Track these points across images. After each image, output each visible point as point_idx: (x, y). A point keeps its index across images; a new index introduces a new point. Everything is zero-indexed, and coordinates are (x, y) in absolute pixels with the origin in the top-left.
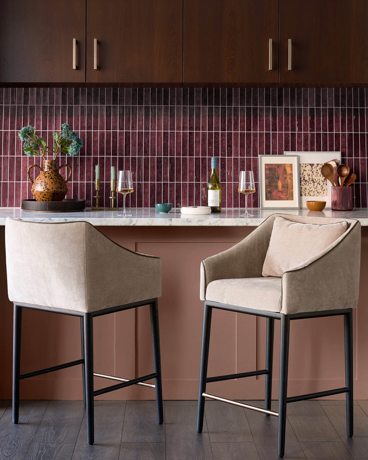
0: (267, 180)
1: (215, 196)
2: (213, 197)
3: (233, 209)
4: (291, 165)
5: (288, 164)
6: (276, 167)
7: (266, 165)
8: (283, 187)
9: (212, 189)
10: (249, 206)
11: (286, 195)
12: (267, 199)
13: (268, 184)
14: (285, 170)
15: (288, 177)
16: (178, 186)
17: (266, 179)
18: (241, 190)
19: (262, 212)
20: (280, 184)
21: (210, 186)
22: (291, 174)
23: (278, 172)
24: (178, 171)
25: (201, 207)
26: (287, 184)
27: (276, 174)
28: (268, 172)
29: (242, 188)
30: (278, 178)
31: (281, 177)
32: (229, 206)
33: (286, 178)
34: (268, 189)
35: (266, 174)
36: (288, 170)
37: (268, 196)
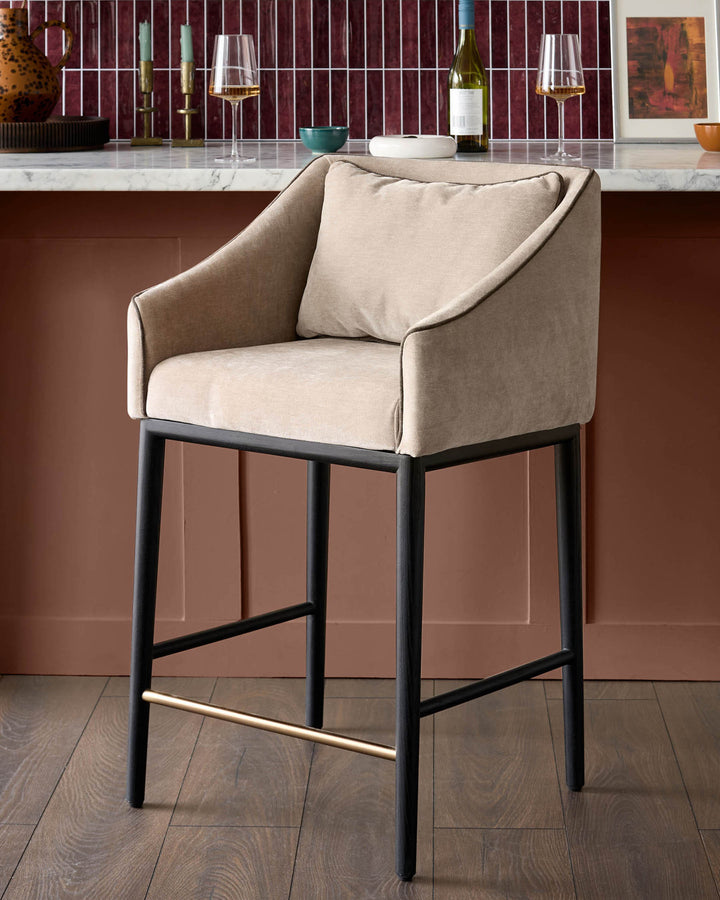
0: (635, 63)
1: (471, 105)
2: (465, 108)
3: (528, 141)
4: (700, 22)
5: (691, 19)
6: (659, 28)
7: (630, 20)
8: (677, 81)
9: (460, 86)
10: (571, 132)
11: (687, 104)
12: (633, 114)
13: (636, 74)
14: (683, 35)
15: (692, 54)
16: (375, 77)
17: (629, 59)
18: (546, 87)
19: (619, 151)
20: (669, 74)
21: (456, 78)
22: (702, 47)
23: (662, 40)
24: (375, 37)
25: (438, 136)
26: (690, 74)
27: (658, 46)
28: (634, 40)
29: (546, 82)
30: (664, 57)
31: (671, 53)
32: (518, 133)
33: (685, 57)
34: (638, 89)
35: (629, 44)
36: (692, 35)
37: (637, 105)
